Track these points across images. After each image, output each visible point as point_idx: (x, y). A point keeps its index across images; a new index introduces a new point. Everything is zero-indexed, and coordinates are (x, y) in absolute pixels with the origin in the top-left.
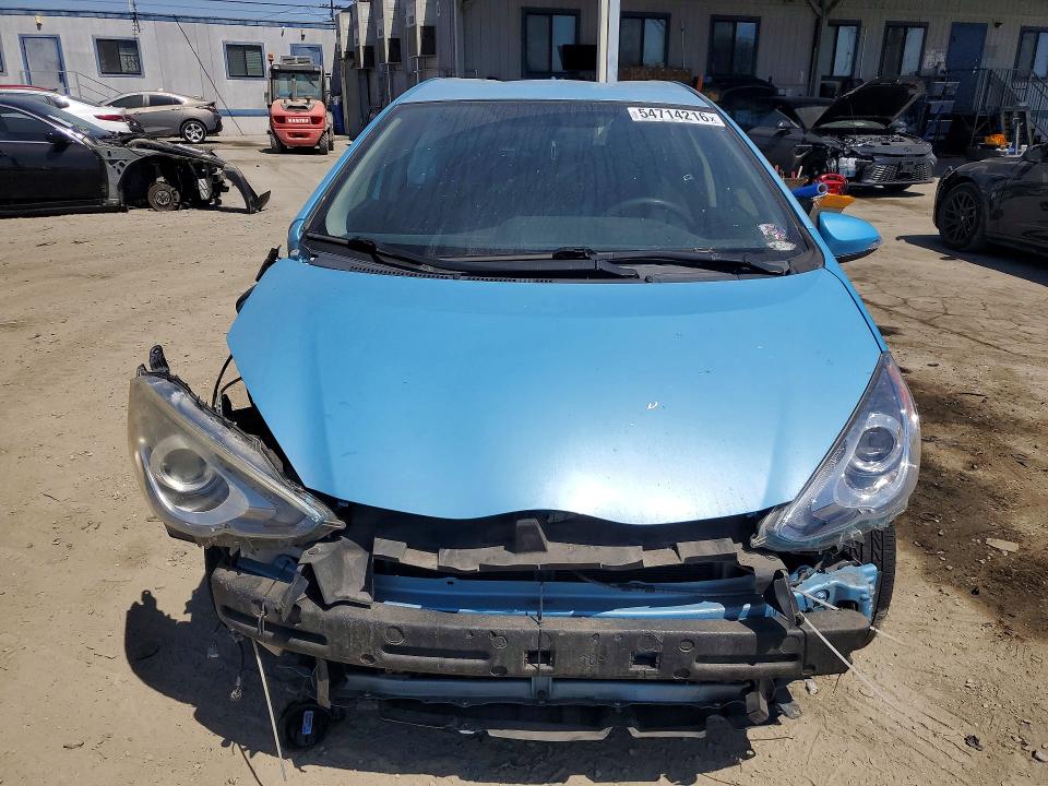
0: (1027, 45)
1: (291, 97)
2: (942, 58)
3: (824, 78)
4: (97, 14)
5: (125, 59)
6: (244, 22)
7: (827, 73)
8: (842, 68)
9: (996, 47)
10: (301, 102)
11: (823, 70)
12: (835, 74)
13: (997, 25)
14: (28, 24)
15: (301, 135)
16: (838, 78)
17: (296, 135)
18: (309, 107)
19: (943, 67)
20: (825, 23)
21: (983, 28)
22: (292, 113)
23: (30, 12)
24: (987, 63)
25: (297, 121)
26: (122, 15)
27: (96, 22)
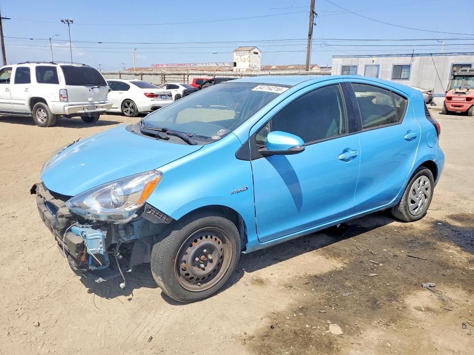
1: (460, 88)
4: (397, 55)
5: (404, 74)
6: (465, 54)
10: (465, 90)
14: (369, 61)
15: (459, 106)
17: (456, 106)
18: (466, 93)
22: (457, 95)
23: (371, 56)
25: (458, 99)
26: (407, 55)
27: (396, 59)
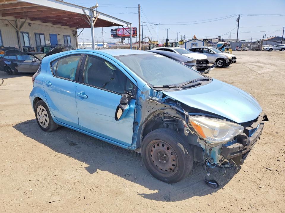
0: (66, 39)
2: (49, 42)
3: (23, 47)
7: (24, 46)
8: (27, 44)
9: (59, 40)
11: (22, 45)
12: (26, 46)
13: (59, 35)
16: (27, 47)
19: (50, 44)
20: (20, 33)
21: (56, 35)
24: (59, 43)
